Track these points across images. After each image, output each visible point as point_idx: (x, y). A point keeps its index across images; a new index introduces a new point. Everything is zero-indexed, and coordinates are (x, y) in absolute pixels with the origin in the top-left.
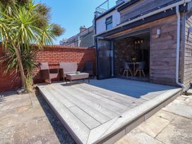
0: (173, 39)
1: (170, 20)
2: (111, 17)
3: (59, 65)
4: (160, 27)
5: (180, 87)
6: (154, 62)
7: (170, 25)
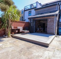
0: (53, 22)
1: (53, 17)
2: (31, 11)
3: (17, 27)
4: (50, 19)
5: (55, 35)
6: (48, 28)
7: (53, 19)
